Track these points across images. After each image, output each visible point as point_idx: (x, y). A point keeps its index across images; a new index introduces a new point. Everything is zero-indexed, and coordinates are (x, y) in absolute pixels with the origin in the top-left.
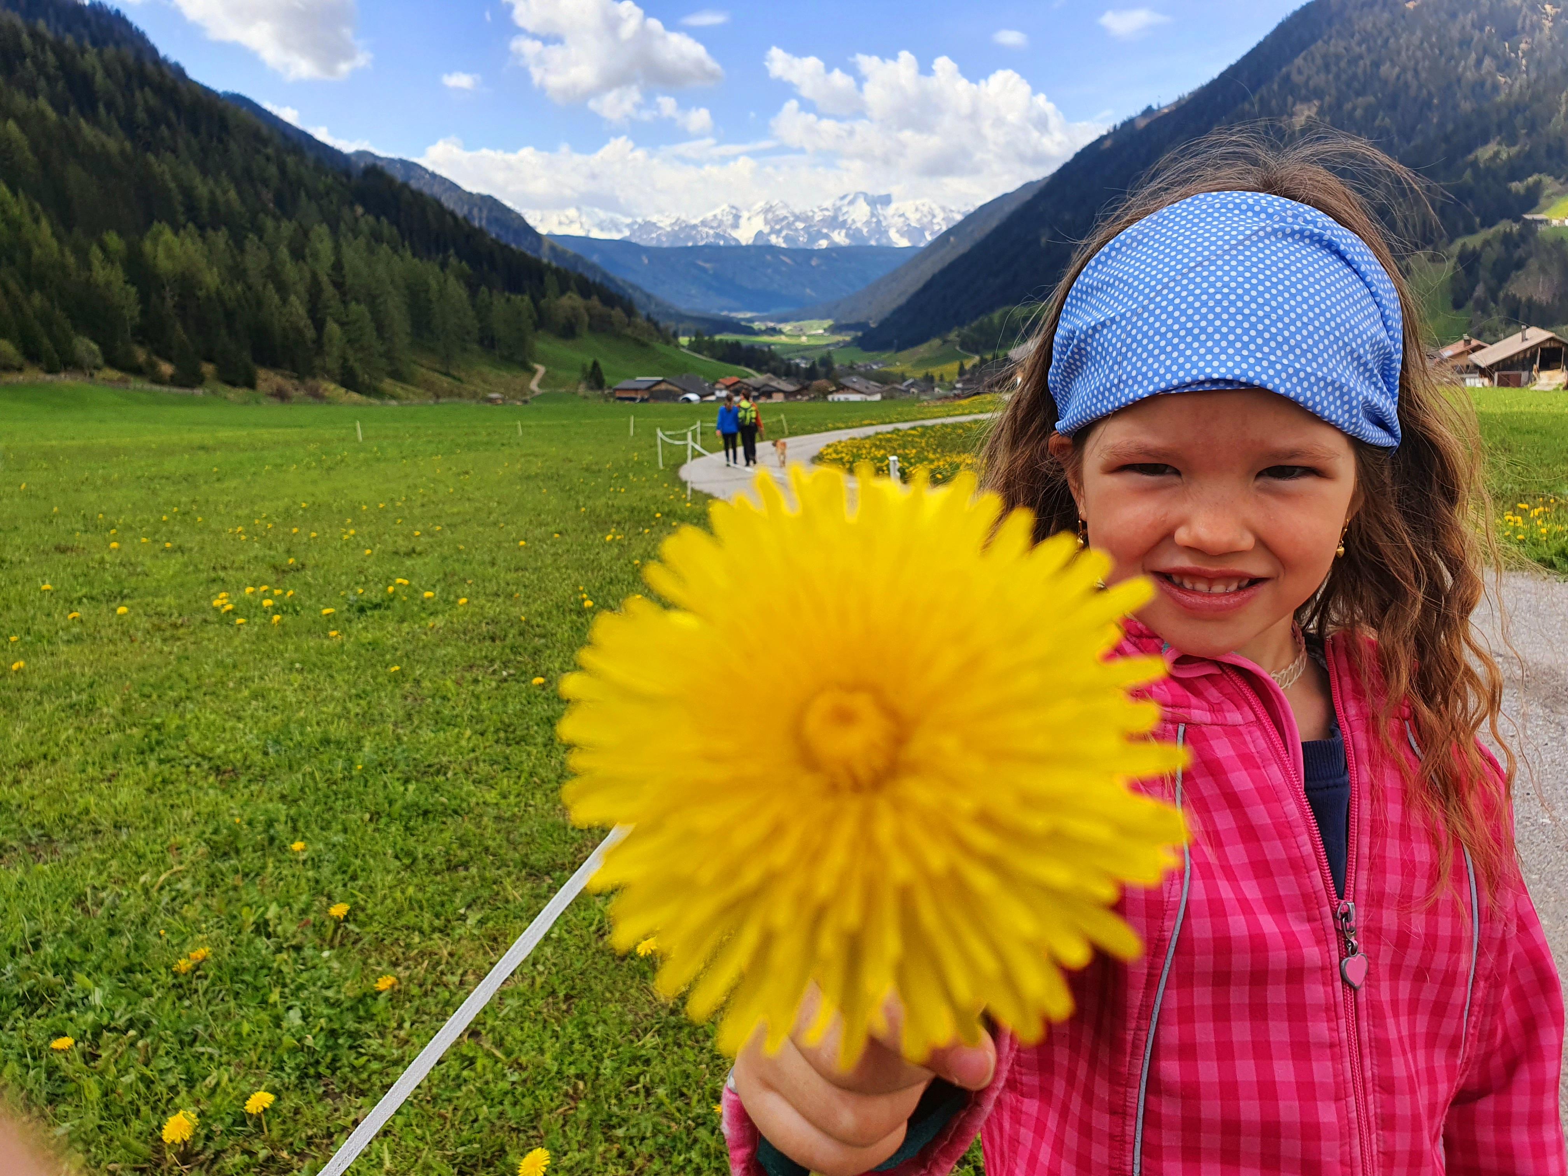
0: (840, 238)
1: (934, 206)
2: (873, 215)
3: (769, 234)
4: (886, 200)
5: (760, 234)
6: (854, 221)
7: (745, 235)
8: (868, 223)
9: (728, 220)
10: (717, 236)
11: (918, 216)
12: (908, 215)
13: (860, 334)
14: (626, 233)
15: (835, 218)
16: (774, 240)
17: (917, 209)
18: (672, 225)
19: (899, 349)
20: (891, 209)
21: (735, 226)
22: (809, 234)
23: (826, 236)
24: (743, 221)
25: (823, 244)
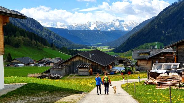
0: (113, 29)
1: (133, 22)
2: (120, 24)
3: (97, 28)
4: (123, 21)
5: (95, 28)
6: (116, 25)
7: (92, 28)
8: (119, 26)
9: (88, 25)
10: (86, 28)
11: (130, 24)
12: (128, 24)
13: (114, 49)
14: (66, 27)
15: (112, 25)
16: (98, 29)
17: (130, 23)
18: (76, 26)
19: (122, 53)
20: (124, 23)
21: (90, 26)
22: (106, 28)
23: (110, 28)
24: (92, 25)
25: (109, 30)
